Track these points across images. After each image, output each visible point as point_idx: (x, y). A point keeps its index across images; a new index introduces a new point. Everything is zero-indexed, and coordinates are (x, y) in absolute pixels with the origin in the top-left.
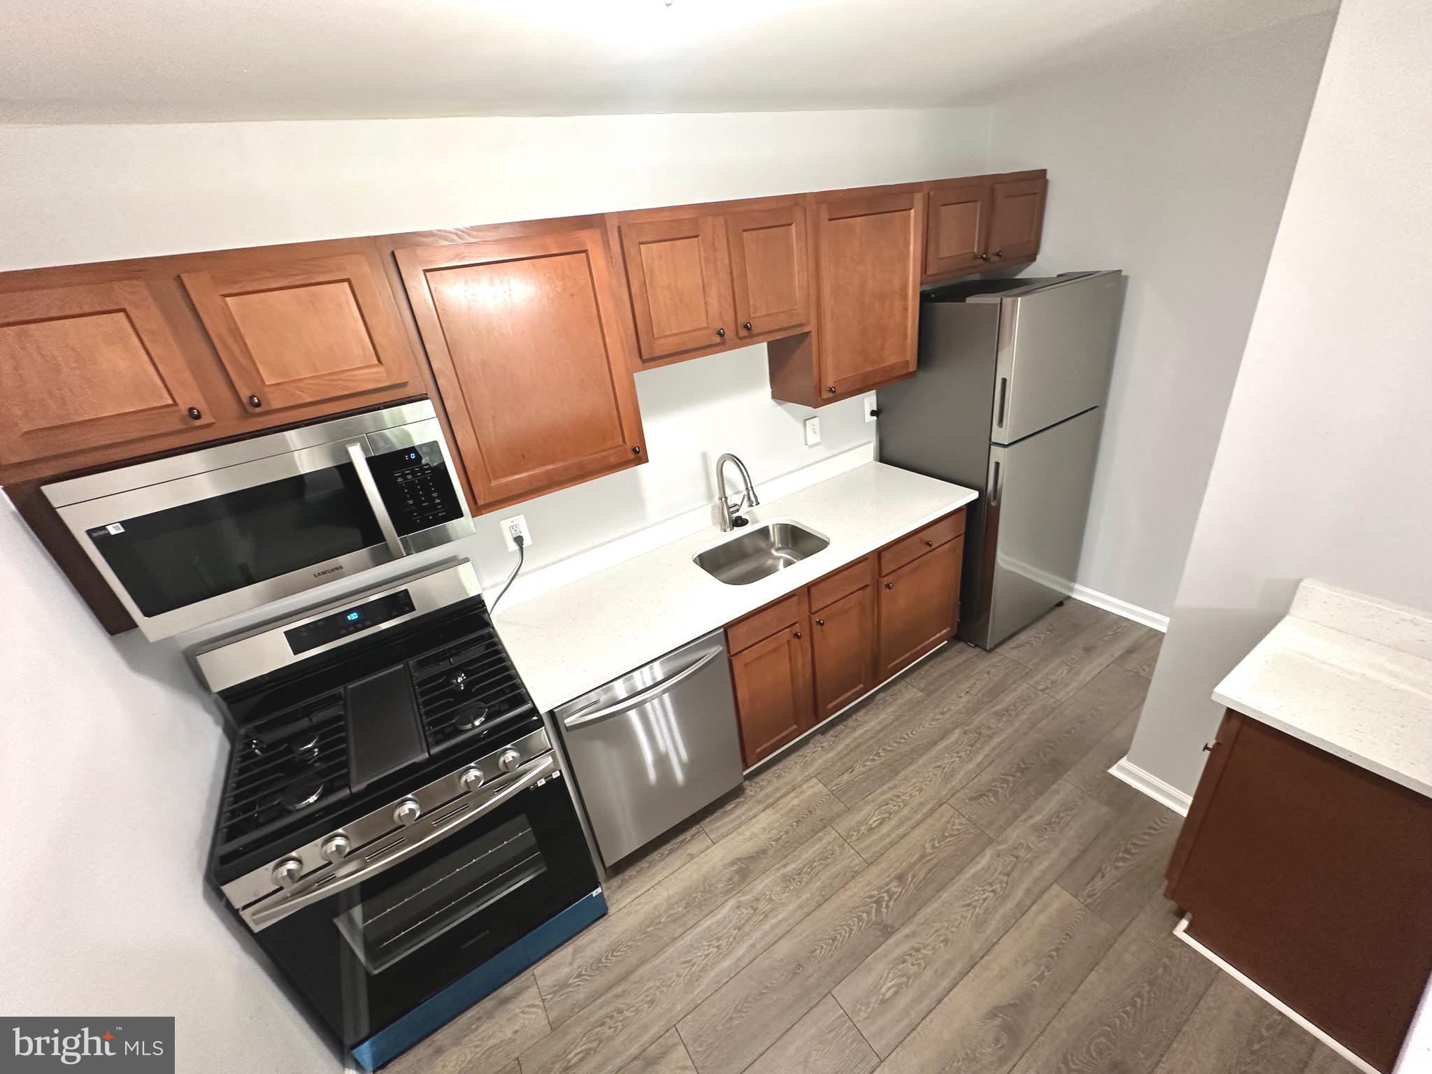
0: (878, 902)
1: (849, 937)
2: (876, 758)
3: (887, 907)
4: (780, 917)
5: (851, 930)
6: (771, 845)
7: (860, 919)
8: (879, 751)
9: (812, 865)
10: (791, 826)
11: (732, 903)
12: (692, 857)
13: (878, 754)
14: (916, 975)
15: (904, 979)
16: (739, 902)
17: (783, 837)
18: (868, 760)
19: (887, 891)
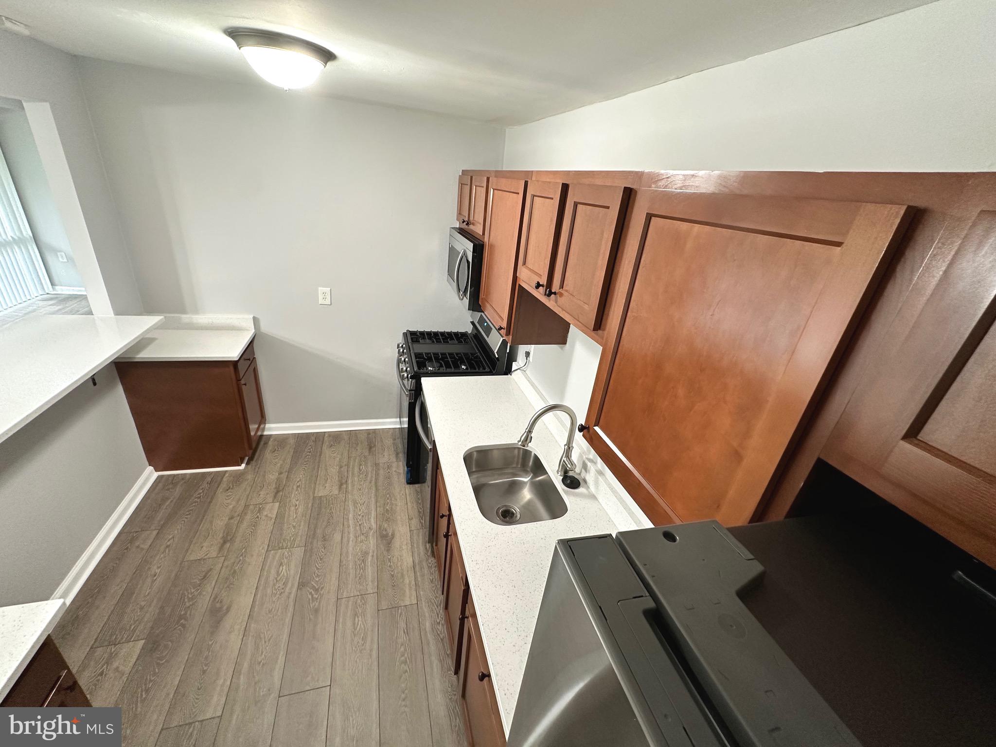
0: (317, 590)
1: (316, 566)
2: (403, 658)
3: (311, 593)
4: (351, 542)
5: (318, 569)
6: (389, 556)
7: (318, 576)
8: (407, 666)
9: (362, 569)
10: (393, 571)
11: (374, 526)
12: (410, 519)
13: (405, 662)
14: (274, 585)
15: (278, 579)
16: (372, 529)
17: (389, 563)
18: (405, 650)
19: (317, 599)
